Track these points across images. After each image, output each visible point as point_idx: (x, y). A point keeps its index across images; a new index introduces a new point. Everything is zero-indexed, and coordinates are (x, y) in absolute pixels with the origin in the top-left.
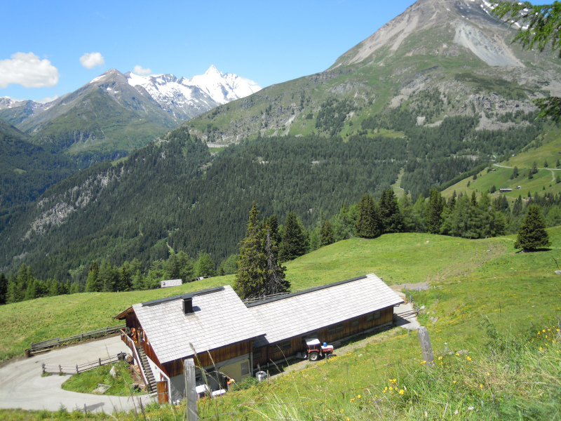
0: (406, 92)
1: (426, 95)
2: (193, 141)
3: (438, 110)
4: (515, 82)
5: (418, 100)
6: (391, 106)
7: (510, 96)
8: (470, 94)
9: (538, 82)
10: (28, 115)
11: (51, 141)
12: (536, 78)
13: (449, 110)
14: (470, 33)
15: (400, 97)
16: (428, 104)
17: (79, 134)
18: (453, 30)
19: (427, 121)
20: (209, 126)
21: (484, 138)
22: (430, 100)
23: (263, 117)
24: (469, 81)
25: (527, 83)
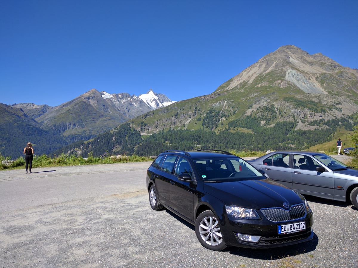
0: (255, 107)
1: (266, 109)
2: (132, 131)
3: (273, 117)
4: (320, 102)
5: (262, 112)
6: (246, 115)
7: (316, 111)
8: (292, 109)
9: (334, 103)
10: (44, 113)
11: (54, 128)
12: (333, 100)
13: (279, 117)
14: (295, 74)
15: (252, 110)
16: (268, 114)
17: (70, 124)
18: (285, 73)
19: (266, 124)
20: (142, 123)
21: (299, 134)
22: (269, 112)
23: (173, 118)
24: (292, 101)
25: (328, 103)
